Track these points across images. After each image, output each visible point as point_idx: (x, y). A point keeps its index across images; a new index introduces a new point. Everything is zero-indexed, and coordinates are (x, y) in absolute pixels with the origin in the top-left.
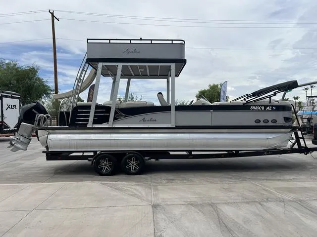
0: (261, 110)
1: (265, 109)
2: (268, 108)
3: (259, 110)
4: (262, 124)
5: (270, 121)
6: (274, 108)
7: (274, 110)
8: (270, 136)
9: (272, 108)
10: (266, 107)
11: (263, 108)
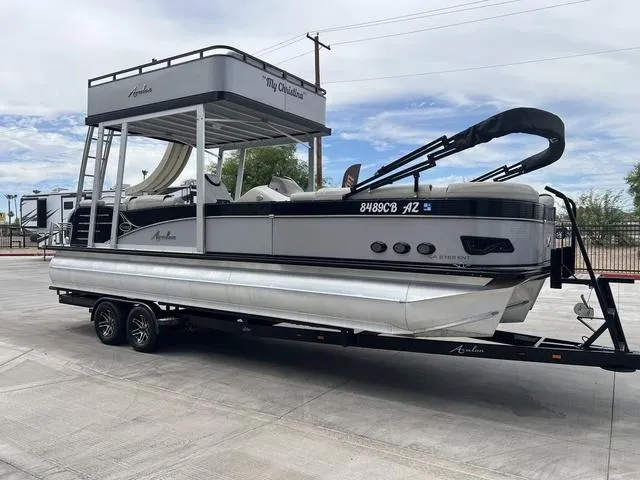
0: (389, 213)
1: (400, 211)
2: (407, 208)
3: (383, 213)
4: (390, 255)
5: (413, 249)
6: (428, 207)
7: (428, 213)
8: (417, 294)
9: (420, 208)
10: (402, 203)
11: (394, 207)
